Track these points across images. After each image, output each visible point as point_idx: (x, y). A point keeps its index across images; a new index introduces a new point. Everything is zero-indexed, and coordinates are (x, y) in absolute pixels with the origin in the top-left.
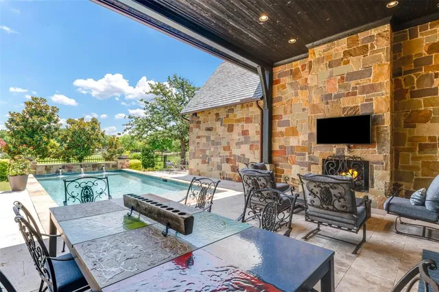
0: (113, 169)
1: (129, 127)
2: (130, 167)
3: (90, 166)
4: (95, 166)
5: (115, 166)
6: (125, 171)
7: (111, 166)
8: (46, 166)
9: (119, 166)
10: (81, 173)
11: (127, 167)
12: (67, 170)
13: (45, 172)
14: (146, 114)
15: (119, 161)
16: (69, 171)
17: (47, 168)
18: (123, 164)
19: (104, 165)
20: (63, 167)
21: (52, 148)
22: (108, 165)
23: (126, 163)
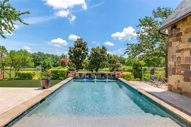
0: (113, 78)
1: (127, 51)
2: (123, 77)
3: (100, 75)
4: (102, 75)
5: (114, 76)
6: (119, 80)
7: (111, 75)
8: (80, 74)
9: (116, 76)
10: (94, 79)
11: (121, 77)
12: (89, 76)
13: (79, 77)
14: (139, 42)
15: (117, 72)
16: (90, 77)
17: (80, 75)
18: (119, 74)
19: (108, 74)
20: (87, 74)
21: (84, 64)
22: (109, 75)
23: (121, 74)
